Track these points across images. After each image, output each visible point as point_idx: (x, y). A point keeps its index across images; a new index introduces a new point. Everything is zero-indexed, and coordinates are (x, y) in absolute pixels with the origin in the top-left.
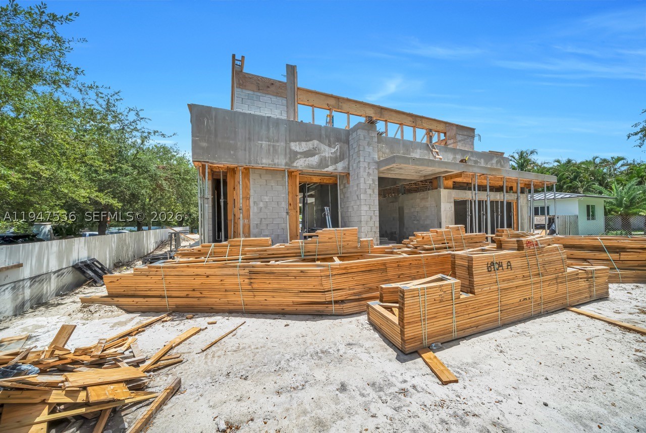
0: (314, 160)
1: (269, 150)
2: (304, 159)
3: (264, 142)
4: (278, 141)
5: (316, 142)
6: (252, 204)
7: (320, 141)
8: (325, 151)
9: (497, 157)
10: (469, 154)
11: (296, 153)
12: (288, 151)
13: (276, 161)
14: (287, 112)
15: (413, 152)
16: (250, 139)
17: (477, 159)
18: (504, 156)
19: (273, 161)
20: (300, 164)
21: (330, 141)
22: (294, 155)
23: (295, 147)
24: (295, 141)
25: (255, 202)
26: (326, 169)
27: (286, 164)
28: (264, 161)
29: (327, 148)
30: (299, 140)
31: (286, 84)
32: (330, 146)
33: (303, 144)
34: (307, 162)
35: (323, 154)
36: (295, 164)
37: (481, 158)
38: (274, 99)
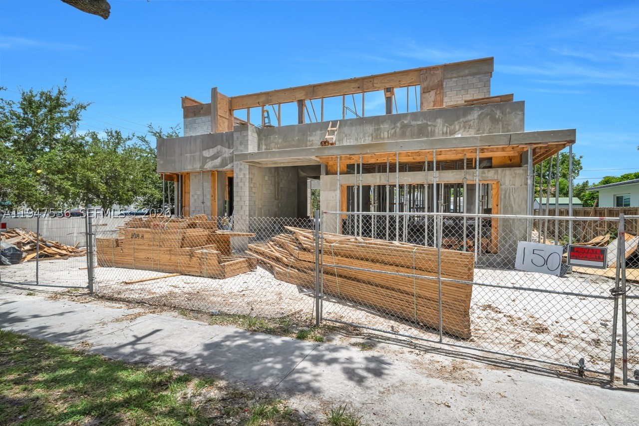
0: (218, 161)
1: (191, 159)
2: (211, 162)
3: (188, 155)
4: (195, 152)
5: (219, 147)
6: (191, 197)
7: (222, 145)
8: (225, 153)
9: (481, 108)
10: (409, 117)
11: (207, 158)
12: (201, 157)
13: (195, 166)
14: (211, 126)
15: (310, 136)
16: (181, 154)
17: (425, 122)
18: (515, 100)
19: (193, 167)
20: (209, 166)
21: (229, 144)
22: (205, 160)
23: (206, 154)
24: (205, 150)
25: (192, 196)
26: (226, 168)
27: (200, 168)
28: (189, 167)
29: (227, 150)
30: (208, 148)
31: (210, 104)
32: (229, 148)
33: (211, 150)
34: (213, 164)
35: (224, 156)
36: (205, 167)
37: (436, 119)
38: (203, 118)
